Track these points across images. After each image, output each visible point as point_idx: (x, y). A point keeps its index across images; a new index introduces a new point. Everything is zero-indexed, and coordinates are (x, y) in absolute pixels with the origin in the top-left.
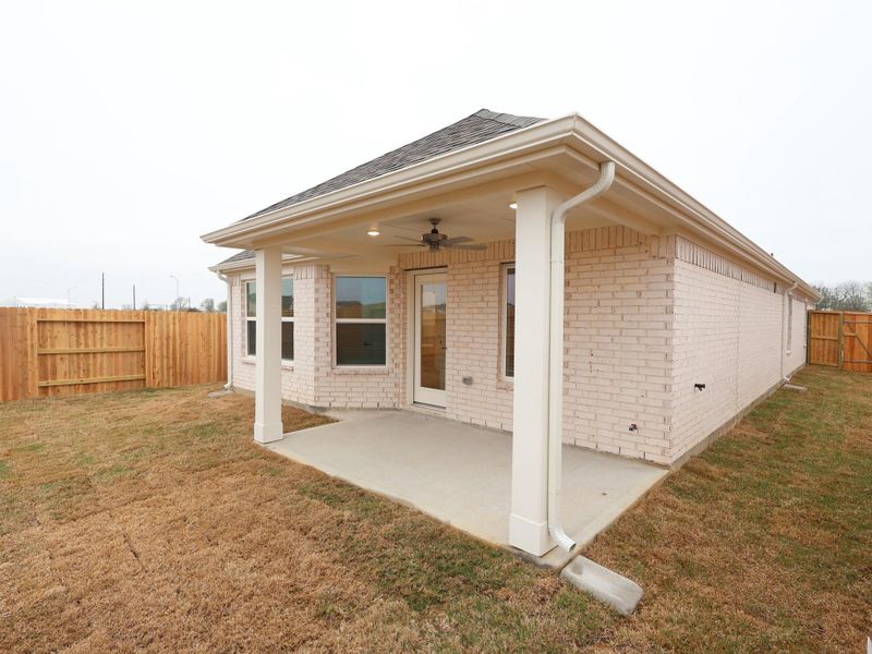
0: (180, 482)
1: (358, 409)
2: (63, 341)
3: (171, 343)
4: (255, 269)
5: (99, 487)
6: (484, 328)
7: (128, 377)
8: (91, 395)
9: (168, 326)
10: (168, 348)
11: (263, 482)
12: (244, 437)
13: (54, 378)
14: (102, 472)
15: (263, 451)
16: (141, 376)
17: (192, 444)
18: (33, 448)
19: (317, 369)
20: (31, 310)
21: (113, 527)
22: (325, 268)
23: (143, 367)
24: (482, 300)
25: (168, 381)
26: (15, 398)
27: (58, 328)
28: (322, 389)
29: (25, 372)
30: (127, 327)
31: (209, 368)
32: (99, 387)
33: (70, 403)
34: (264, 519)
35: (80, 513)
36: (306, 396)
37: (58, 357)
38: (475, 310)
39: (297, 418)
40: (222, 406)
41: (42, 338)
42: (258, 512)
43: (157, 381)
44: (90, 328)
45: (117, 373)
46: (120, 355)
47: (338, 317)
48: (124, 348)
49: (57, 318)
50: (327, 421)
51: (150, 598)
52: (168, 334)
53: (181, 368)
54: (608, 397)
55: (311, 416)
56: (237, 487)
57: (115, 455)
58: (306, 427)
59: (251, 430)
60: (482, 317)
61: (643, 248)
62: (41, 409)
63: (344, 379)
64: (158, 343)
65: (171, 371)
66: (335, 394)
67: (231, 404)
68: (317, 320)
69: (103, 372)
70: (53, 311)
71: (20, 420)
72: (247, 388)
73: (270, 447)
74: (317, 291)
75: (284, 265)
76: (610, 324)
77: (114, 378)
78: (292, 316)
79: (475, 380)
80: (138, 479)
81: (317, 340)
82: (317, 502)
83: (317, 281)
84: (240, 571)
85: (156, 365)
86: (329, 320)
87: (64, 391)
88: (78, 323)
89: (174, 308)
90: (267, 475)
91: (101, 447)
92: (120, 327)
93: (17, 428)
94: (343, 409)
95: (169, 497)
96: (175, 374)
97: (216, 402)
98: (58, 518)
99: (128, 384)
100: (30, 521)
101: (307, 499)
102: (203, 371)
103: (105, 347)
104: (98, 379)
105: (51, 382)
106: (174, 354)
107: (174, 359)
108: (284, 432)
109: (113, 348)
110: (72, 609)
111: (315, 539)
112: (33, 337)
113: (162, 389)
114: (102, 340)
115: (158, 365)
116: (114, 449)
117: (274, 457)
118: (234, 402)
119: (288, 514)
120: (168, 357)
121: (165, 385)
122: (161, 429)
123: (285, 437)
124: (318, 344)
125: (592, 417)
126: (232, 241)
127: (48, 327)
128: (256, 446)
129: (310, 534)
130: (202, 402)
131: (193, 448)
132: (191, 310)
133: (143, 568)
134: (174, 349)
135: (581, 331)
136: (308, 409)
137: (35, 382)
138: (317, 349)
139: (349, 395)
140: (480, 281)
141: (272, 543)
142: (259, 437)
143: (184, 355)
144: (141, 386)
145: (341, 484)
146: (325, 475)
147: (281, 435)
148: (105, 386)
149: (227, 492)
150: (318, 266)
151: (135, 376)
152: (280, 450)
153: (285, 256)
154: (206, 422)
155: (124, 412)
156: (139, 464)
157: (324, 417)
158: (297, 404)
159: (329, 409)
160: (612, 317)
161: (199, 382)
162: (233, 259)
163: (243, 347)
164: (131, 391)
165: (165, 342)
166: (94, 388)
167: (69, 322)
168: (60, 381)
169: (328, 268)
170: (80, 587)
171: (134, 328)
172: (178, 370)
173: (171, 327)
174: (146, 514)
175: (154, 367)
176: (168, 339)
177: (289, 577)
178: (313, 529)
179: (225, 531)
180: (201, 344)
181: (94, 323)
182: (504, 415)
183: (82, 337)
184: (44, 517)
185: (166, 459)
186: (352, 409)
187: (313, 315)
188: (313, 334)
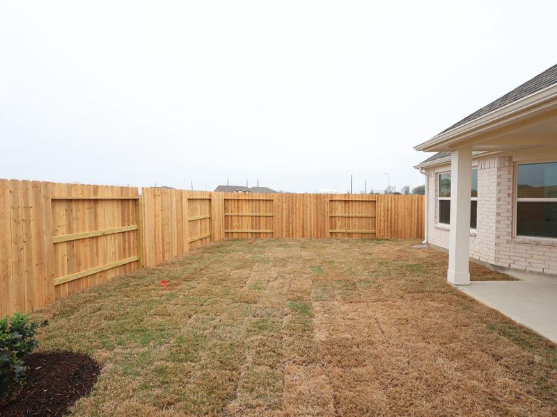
0: (402, 297)
1: (539, 273)
2: (339, 211)
3: (389, 213)
4: (450, 164)
5: (360, 288)
7: (367, 231)
8: (350, 239)
9: (388, 203)
10: (388, 216)
11: (457, 312)
12: (440, 278)
13: (335, 229)
14: (361, 281)
15: (455, 290)
16: (373, 231)
17: (406, 275)
18: (330, 262)
19: (498, 237)
20: (327, 195)
21: (370, 313)
22: (507, 159)
23: (375, 226)
25: (387, 235)
26: (321, 237)
27: (337, 204)
28: (501, 252)
29: (324, 225)
30: (367, 203)
31: (411, 230)
32: (354, 235)
33: (342, 242)
34: (462, 338)
35: (353, 300)
36: (488, 256)
37: (337, 218)
39: (480, 272)
40: (422, 255)
41: (331, 208)
42: (457, 332)
43: (382, 235)
44: (350, 204)
45: (362, 229)
46: (364, 219)
47: (518, 197)
48: (366, 215)
49: (337, 199)
50: (507, 278)
51: (393, 360)
52: (388, 208)
53: (395, 229)
55: (491, 272)
56: (438, 310)
57: (366, 273)
58: (488, 279)
59: (445, 274)
62: (331, 244)
63: (524, 247)
64: (382, 212)
65: (389, 230)
66: (516, 258)
67: (428, 254)
68: (499, 199)
69: (356, 227)
70: (335, 195)
71: (324, 247)
72: (438, 245)
73: (460, 288)
74: (499, 177)
75: (473, 159)
77: (361, 231)
78: (476, 196)
80: (378, 289)
81: (498, 214)
82: (506, 340)
83: (499, 169)
84: (449, 367)
85: (381, 225)
86: (510, 199)
87: (339, 236)
88: (345, 201)
89: (386, 192)
90: (460, 308)
91: (358, 268)
92: (364, 203)
93: (323, 252)
94: (524, 271)
95: (396, 304)
96: (391, 232)
97: (417, 252)
98: (344, 299)
99: (367, 235)
100: (333, 297)
101: (496, 334)
102: (408, 231)
103: (357, 214)
104: (354, 231)
105: (334, 231)
106: (391, 219)
107: (391, 222)
108: (471, 280)
109: (361, 215)
110: (355, 349)
111: (507, 367)
112: (328, 208)
113: (384, 240)
114: (356, 211)
115: (382, 225)
116: (365, 270)
117: (464, 297)
118: (430, 253)
119: (480, 340)
120: (388, 221)
121: (386, 238)
122: (387, 263)
123: (471, 284)
124: (500, 218)
126: (435, 147)
127: (333, 203)
128: (449, 286)
129: (502, 361)
130: (409, 250)
131: (407, 278)
132: (396, 193)
133: (387, 341)
134: (391, 217)
136: (488, 266)
137: (328, 230)
138: (498, 222)
139: (530, 260)
141: (471, 357)
142: (451, 279)
143: (396, 221)
144: (373, 237)
145: (528, 332)
146: (511, 320)
147: (468, 282)
148: (357, 235)
149: (432, 311)
150: (500, 157)
151: (371, 231)
152: (468, 292)
153: (474, 153)
154: (412, 263)
155: (367, 250)
156: (378, 281)
157: (504, 275)
158: (479, 261)
159: (509, 269)
161: (405, 238)
162: (429, 159)
163: (436, 217)
164: (368, 239)
165: (386, 212)
166: (352, 236)
167: (342, 201)
168: (337, 230)
169: (510, 158)
170: (358, 339)
171: (371, 203)
172: (393, 230)
173: (390, 204)
174: (385, 311)
175: (380, 226)
176: (388, 211)
177: (487, 387)
178: (505, 359)
179: (433, 336)
180: (406, 214)
181: (352, 201)
183: (347, 209)
184: (338, 297)
185: (392, 281)
186: (531, 272)
187: (495, 195)
188: (495, 210)
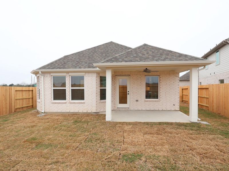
6: (141, 89)
19: (97, 102)
22: (98, 74)
24: (141, 83)
28: (98, 107)
36: (91, 110)
38: (139, 85)
54: (168, 100)
60: (140, 87)
61: (174, 75)
63: (103, 104)
66: (101, 108)
72: (55, 111)
76: (169, 88)
78: (83, 87)
79: (139, 100)
94: (103, 112)
124: (97, 95)
125: (166, 104)
135: (163, 89)
136: (92, 113)
139: (104, 108)
140: (140, 79)
142: (109, 119)
158: (87, 112)
159: (100, 112)
160: (169, 86)
182: (147, 107)
187: (95, 87)
188: (96, 92)
